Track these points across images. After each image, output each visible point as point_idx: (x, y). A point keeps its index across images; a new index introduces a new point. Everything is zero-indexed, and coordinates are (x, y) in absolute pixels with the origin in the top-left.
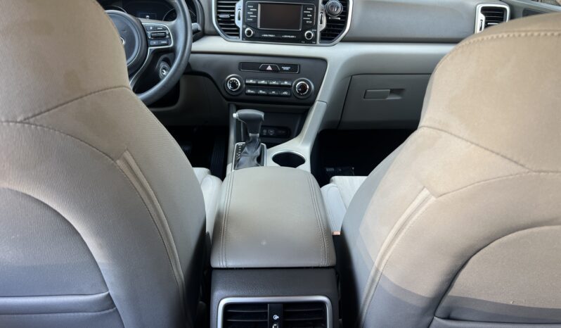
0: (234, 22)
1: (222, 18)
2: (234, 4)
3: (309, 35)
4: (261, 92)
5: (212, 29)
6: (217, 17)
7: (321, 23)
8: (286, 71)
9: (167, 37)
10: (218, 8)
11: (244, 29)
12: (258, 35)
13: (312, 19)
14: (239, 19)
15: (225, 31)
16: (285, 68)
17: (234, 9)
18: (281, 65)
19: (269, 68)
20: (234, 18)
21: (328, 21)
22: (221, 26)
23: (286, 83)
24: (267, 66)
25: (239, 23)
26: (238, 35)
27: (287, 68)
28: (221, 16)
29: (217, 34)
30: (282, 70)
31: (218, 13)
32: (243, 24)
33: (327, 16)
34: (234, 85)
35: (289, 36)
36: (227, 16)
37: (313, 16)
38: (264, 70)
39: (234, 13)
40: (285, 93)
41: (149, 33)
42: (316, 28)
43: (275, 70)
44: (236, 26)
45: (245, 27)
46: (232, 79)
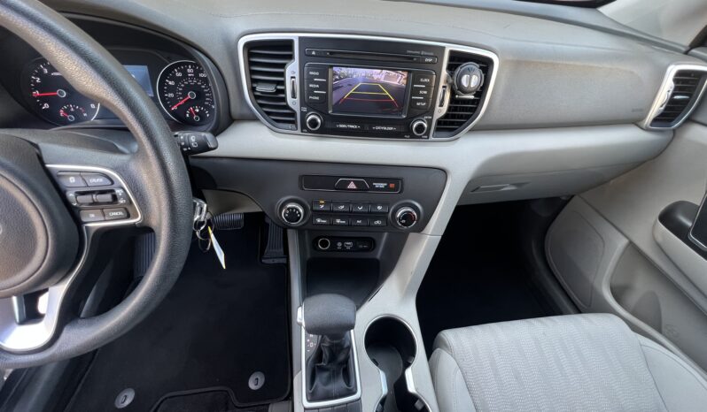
0: (284, 99)
1: (262, 93)
2: (283, 66)
3: (420, 128)
4: (338, 221)
5: (245, 111)
6: (253, 90)
7: (441, 105)
8: (379, 189)
9: (122, 201)
10: (252, 72)
11: (304, 115)
12: (329, 125)
13: (426, 99)
14: (294, 96)
15: (268, 113)
16: (377, 185)
17: (282, 75)
18: (372, 180)
19: (352, 186)
20: (283, 91)
21: (453, 100)
22: (262, 105)
23: (379, 208)
24: (349, 182)
25: (294, 103)
26: (294, 122)
27: (382, 185)
28: (261, 88)
29: (254, 119)
30: (374, 188)
31: (254, 81)
32: (301, 105)
33: (453, 93)
34: (293, 215)
35: (385, 128)
36: (270, 89)
37: (429, 92)
38: (343, 187)
39: (283, 83)
40: (378, 222)
41: (71, 195)
42: (432, 116)
43: (361, 188)
44: (287, 107)
45: (305, 109)
46: (289, 206)
